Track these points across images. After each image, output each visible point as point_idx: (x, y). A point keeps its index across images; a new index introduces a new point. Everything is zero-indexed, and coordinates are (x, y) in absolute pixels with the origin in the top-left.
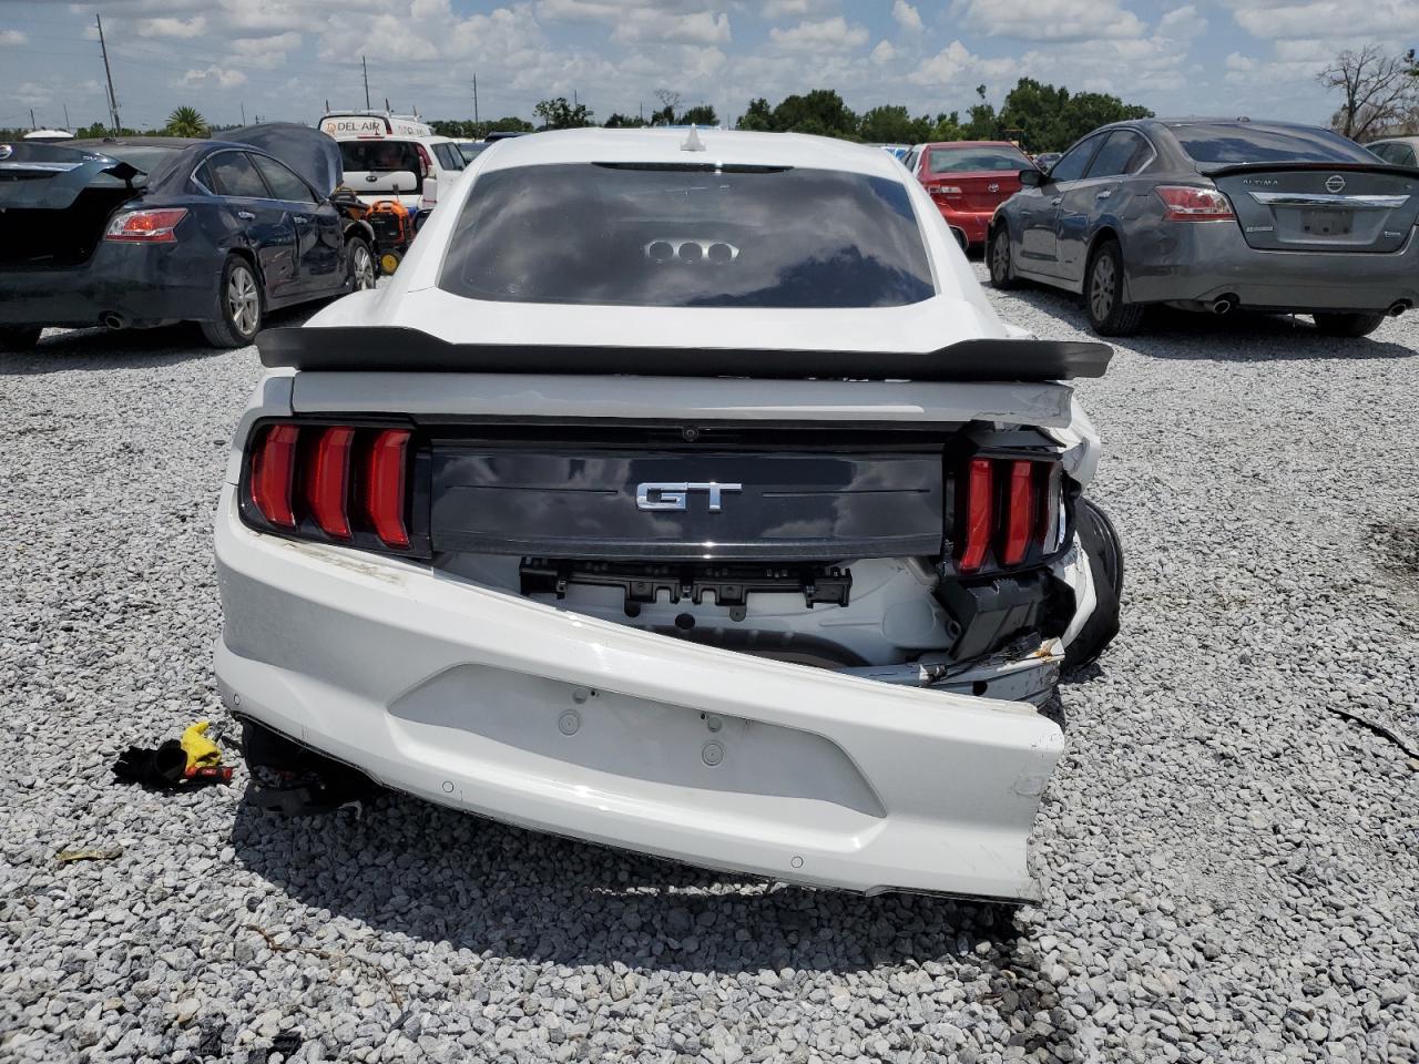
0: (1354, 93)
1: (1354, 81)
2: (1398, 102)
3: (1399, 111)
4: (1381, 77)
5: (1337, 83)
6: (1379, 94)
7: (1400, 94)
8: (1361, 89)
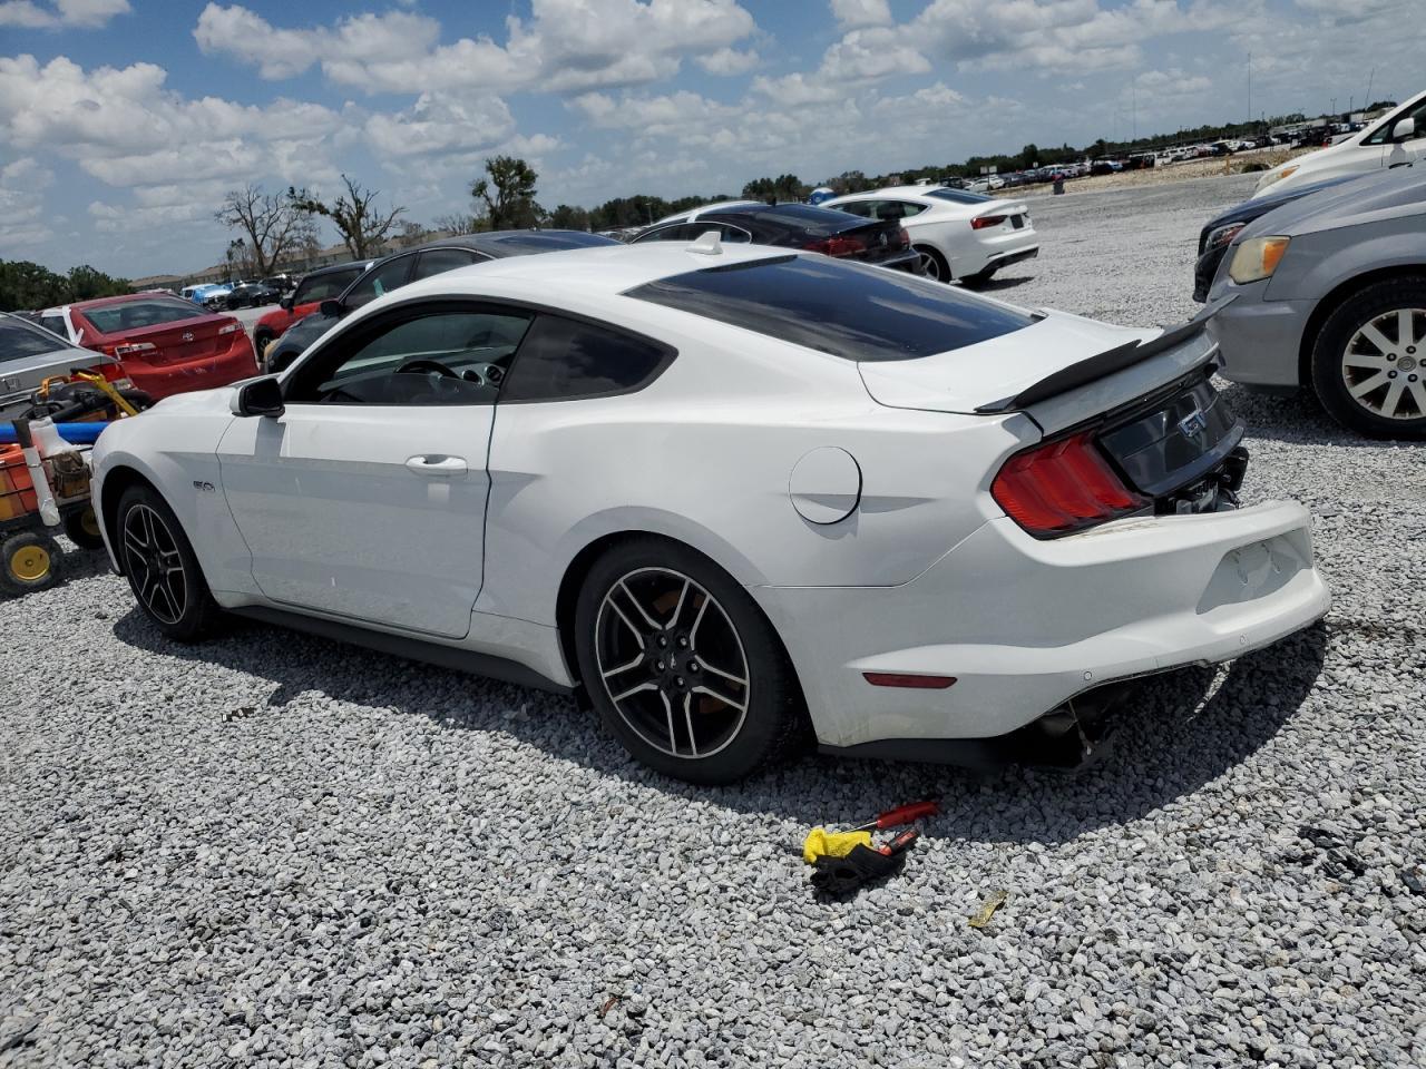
0: (254, 229)
1: (249, 218)
2: (292, 233)
3: (297, 240)
4: (271, 213)
5: (235, 221)
6: (274, 226)
7: (292, 225)
8: (258, 224)
